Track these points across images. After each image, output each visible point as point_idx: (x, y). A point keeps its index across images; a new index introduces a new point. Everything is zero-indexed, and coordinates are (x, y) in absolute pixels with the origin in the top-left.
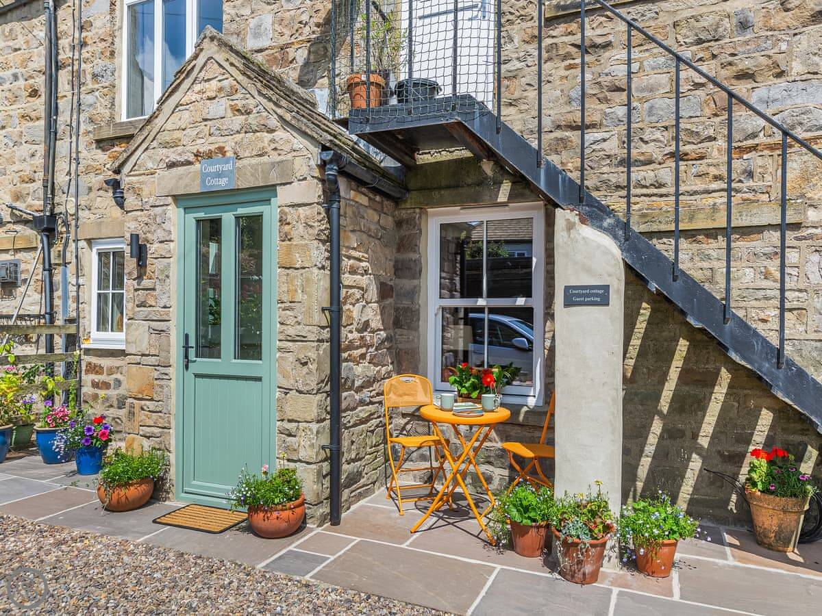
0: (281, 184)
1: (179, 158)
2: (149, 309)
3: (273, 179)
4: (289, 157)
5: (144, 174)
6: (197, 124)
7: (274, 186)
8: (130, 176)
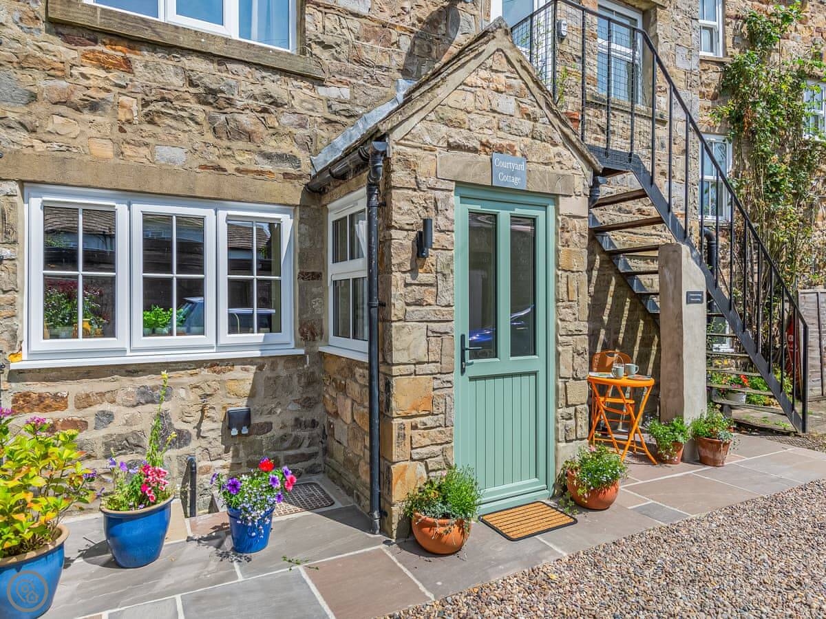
0: (563, 195)
1: (465, 142)
2: (428, 308)
3: (559, 190)
4: (570, 172)
5: (421, 148)
6: (484, 112)
7: (558, 195)
8: (401, 144)
